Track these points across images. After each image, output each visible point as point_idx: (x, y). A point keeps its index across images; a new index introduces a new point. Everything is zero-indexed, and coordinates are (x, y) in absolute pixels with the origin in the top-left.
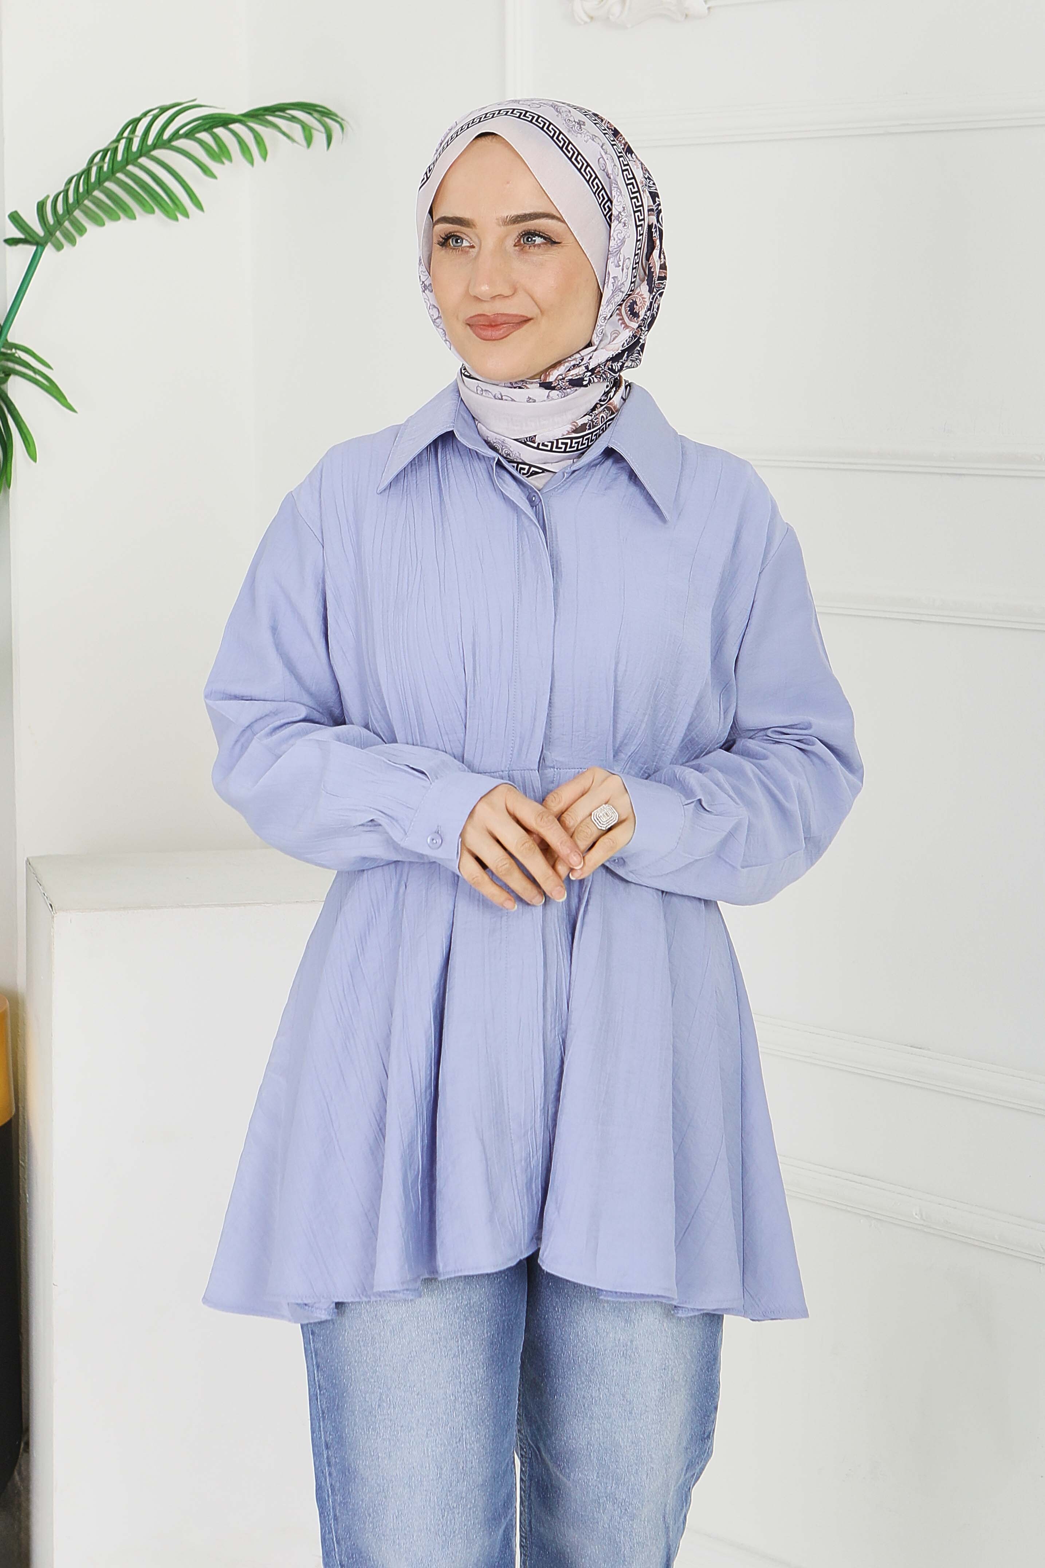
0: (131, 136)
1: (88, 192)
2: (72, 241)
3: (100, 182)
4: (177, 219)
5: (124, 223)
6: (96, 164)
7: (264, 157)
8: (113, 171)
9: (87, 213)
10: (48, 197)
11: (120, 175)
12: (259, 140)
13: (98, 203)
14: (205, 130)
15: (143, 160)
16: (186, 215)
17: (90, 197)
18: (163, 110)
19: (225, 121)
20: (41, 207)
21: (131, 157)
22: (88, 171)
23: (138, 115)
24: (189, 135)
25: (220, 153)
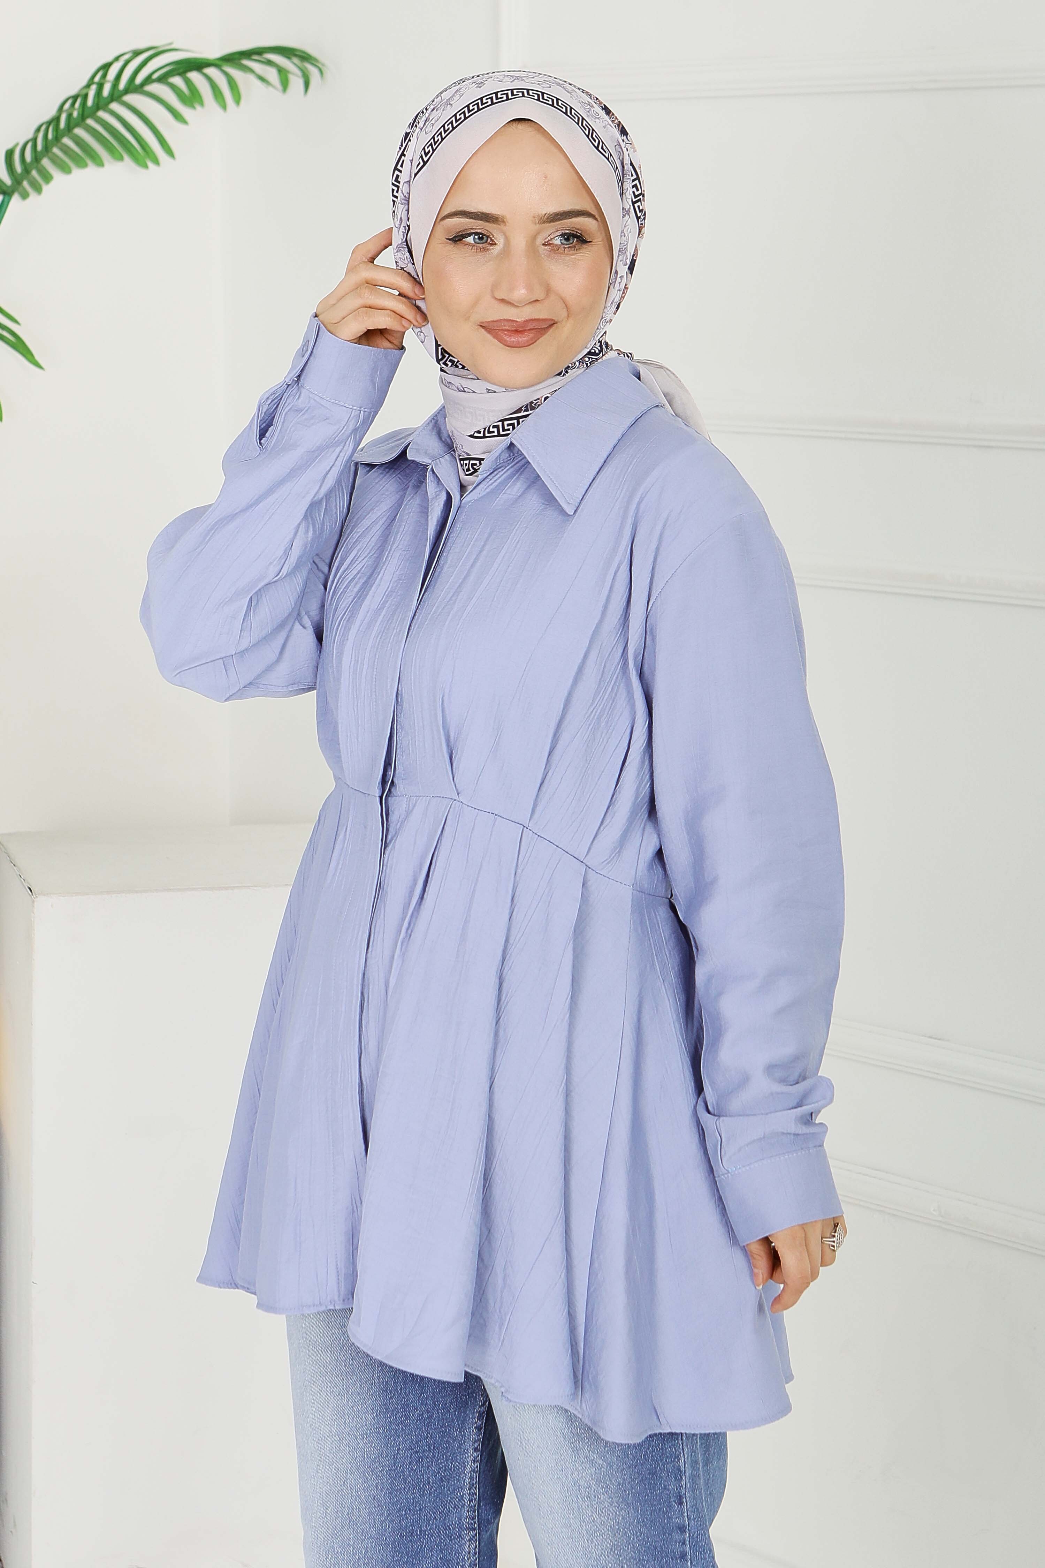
0: (102, 81)
1: (57, 139)
2: (38, 189)
3: (69, 128)
4: (146, 167)
5: (91, 171)
6: (67, 110)
7: (237, 99)
8: (83, 117)
9: (56, 161)
10: (17, 144)
11: (90, 122)
12: (232, 83)
13: (66, 150)
14: (179, 74)
15: (114, 106)
16: (156, 162)
17: (59, 145)
18: (137, 53)
19: (199, 65)
20: (9, 154)
21: (102, 103)
22: (57, 119)
23: (109, 59)
24: (162, 79)
25: (192, 98)
